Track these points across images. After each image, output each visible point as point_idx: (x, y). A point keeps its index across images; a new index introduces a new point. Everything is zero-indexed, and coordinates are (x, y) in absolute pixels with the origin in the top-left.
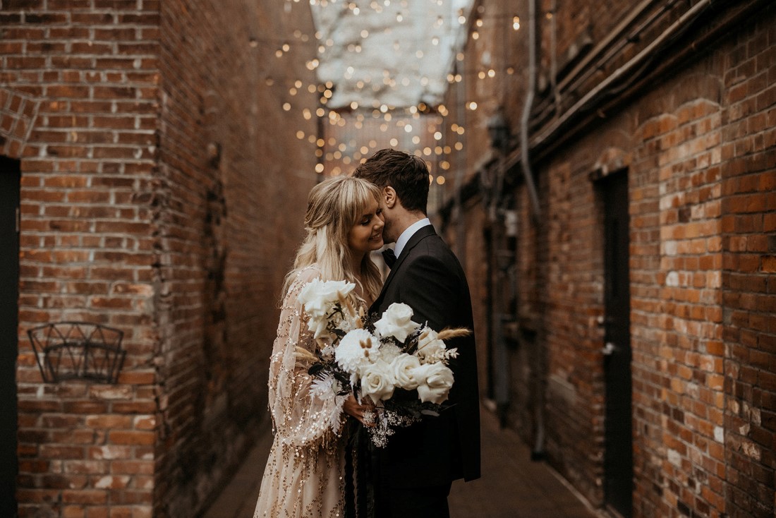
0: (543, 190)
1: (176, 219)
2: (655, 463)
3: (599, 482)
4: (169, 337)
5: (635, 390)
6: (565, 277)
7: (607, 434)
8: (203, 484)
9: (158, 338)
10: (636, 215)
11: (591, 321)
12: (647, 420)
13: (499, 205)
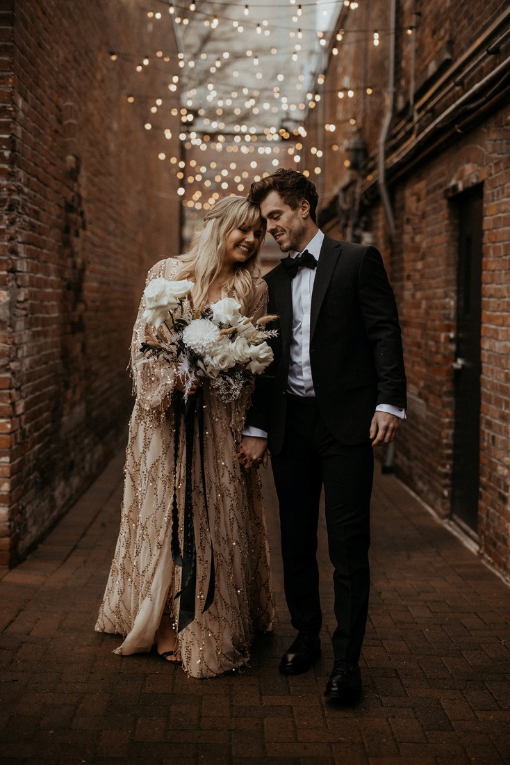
0: (398, 209)
1: (33, 227)
2: (501, 473)
3: (446, 493)
4: (25, 343)
5: (483, 402)
6: (419, 295)
7: (455, 446)
8: (60, 490)
9: (14, 344)
10: (488, 230)
11: (443, 336)
12: (495, 432)
13: (356, 226)
